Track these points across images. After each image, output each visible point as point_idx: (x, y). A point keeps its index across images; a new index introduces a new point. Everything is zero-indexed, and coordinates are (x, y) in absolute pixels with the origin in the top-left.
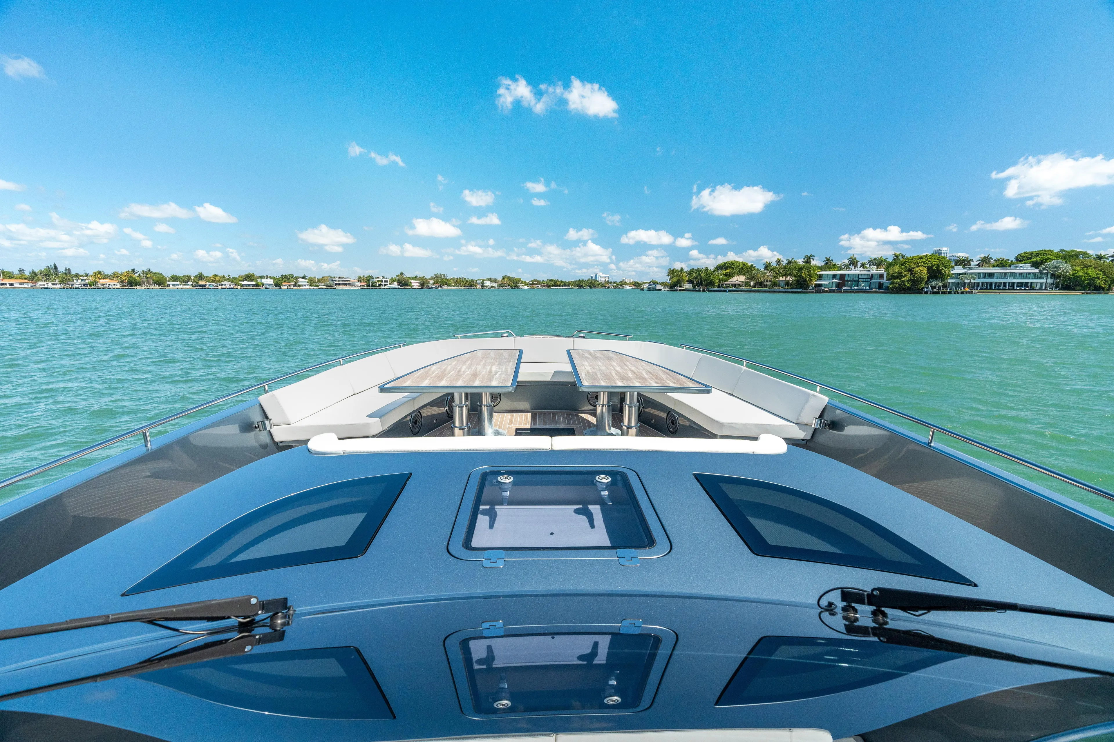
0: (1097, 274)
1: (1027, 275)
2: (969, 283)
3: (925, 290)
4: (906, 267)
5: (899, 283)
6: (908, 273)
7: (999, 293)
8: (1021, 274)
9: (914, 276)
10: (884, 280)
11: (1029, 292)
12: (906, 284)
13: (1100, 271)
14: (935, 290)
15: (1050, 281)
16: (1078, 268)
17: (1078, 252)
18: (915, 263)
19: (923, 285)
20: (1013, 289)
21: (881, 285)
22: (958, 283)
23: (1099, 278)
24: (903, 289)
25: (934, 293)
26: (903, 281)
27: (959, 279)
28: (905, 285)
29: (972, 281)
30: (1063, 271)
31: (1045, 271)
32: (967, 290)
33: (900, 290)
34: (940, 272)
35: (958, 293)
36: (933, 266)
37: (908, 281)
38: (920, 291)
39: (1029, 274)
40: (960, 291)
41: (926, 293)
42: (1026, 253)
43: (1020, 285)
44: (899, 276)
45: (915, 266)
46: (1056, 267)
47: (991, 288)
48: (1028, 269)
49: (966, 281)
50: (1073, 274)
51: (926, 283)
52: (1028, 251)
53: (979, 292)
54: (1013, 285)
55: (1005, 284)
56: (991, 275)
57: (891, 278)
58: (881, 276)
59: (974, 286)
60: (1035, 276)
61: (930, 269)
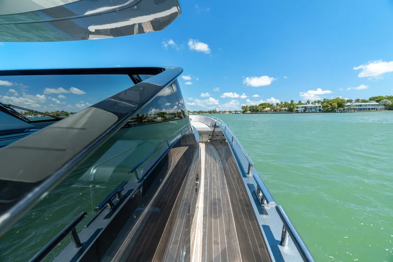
1: (374, 105)
3: (337, 111)
4: (329, 103)
5: (327, 109)
6: (330, 105)
7: (365, 112)
8: (372, 105)
9: (332, 106)
10: (321, 108)
11: (376, 111)
14: (340, 111)
15: (383, 107)
19: (336, 109)
20: (370, 110)
21: (320, 110)
27: (349, 107)
29: (354, 107)
30: (388, 103)
31: (381, 104)
32: (353, 111)
33: (328, 111)
34: (342, 105)
35: (349, 112)
36: (339, 102)
37: (330, 108)
38: (335, 112)
43: (372, 109)
44: (327, 106)
45: (332, 103)
46: (385, 102)
47: (361, 110)
48: (374, 103)
49: (352, 108)
50: (392, 104)
52: (373, 97)
53: (357, 112)
54: (369, 108)
55: (366, 109)
56: (361, 105)
57: (324, 107)
58: (320, 107)
59: (355, 109)
60: (377, 105)
61: (338, 104)
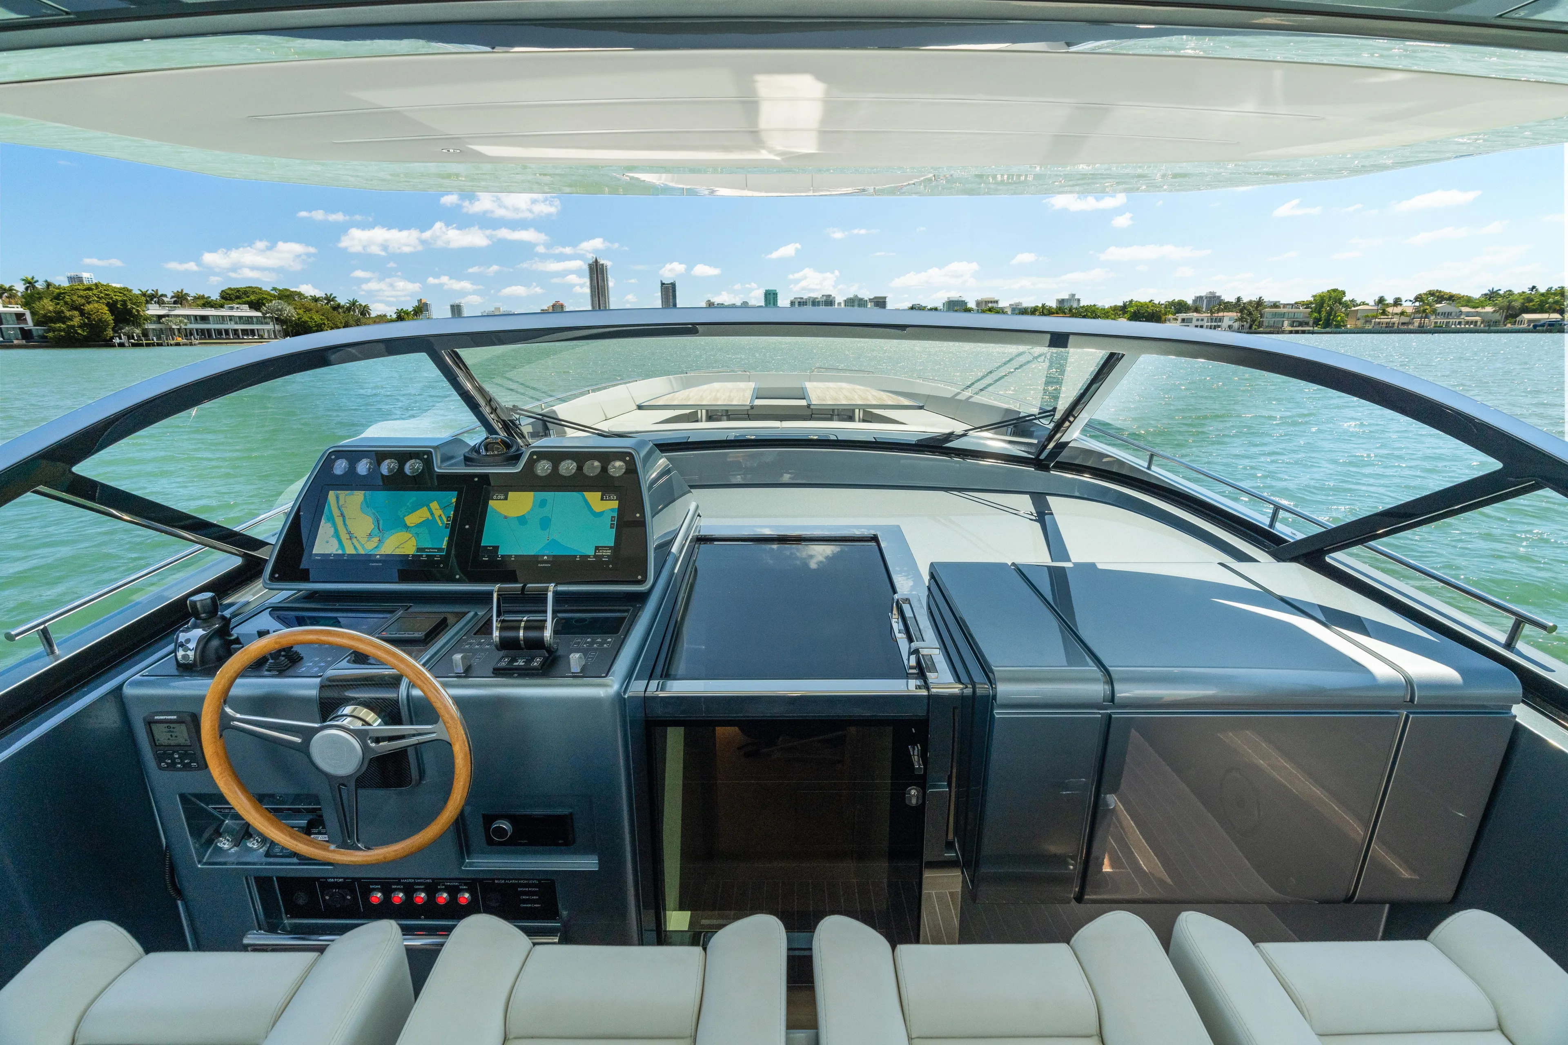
0: (321, 319)
1: (249, 320)
2: (179, 330)
3: (117, 341)
4: (66, 303)
5: (64, 329)
6: (76, 313)
7: (226, 343)
8: (240, 318)
9: (88, 318)
10: (30, 324)
11: (261, 342)
12: (79, 331)
13: (323, 315)
14: (133, 341)
15: (278, 327)
16: (301, 312)
17: (292, 292)
18: (82, 297)
19: (110, 333)
20: (239, 338)
21: (26, 334)
22: (161, 329)
23: (324, 324)
24: (77, 340)
25: (134, 345)
26: (73, 327)
27: (163, 323)
28: (78, 334)
29: (183, 327)
30: (287, 315)
31: (268, 315)
32: (180, 340)
33: (70, 341)
34: (129, 312)
35: (171, 345)
36: (116, 302)
37: (80, 327)
38: (108, 344)
39: (251, 317)
40: (172, 342)
41: (121, 345)
42: (230, 289)
43: (245, 332)
44: (60, 317)
45: (83, 301)
46: (278, 310)
47: (210, 337)
48: (246, 312)
49: (174, 327)
50: (299, 319)
51: (113, 329)
52: (232, 287)
53: (200, 343)
54: (235, 331)
55: (227, 331)
56: (204, 319)
57: (42, 320)
58: (20, 317)
59: (188, 334)
60: (259, 321)
61: (112, 306)
